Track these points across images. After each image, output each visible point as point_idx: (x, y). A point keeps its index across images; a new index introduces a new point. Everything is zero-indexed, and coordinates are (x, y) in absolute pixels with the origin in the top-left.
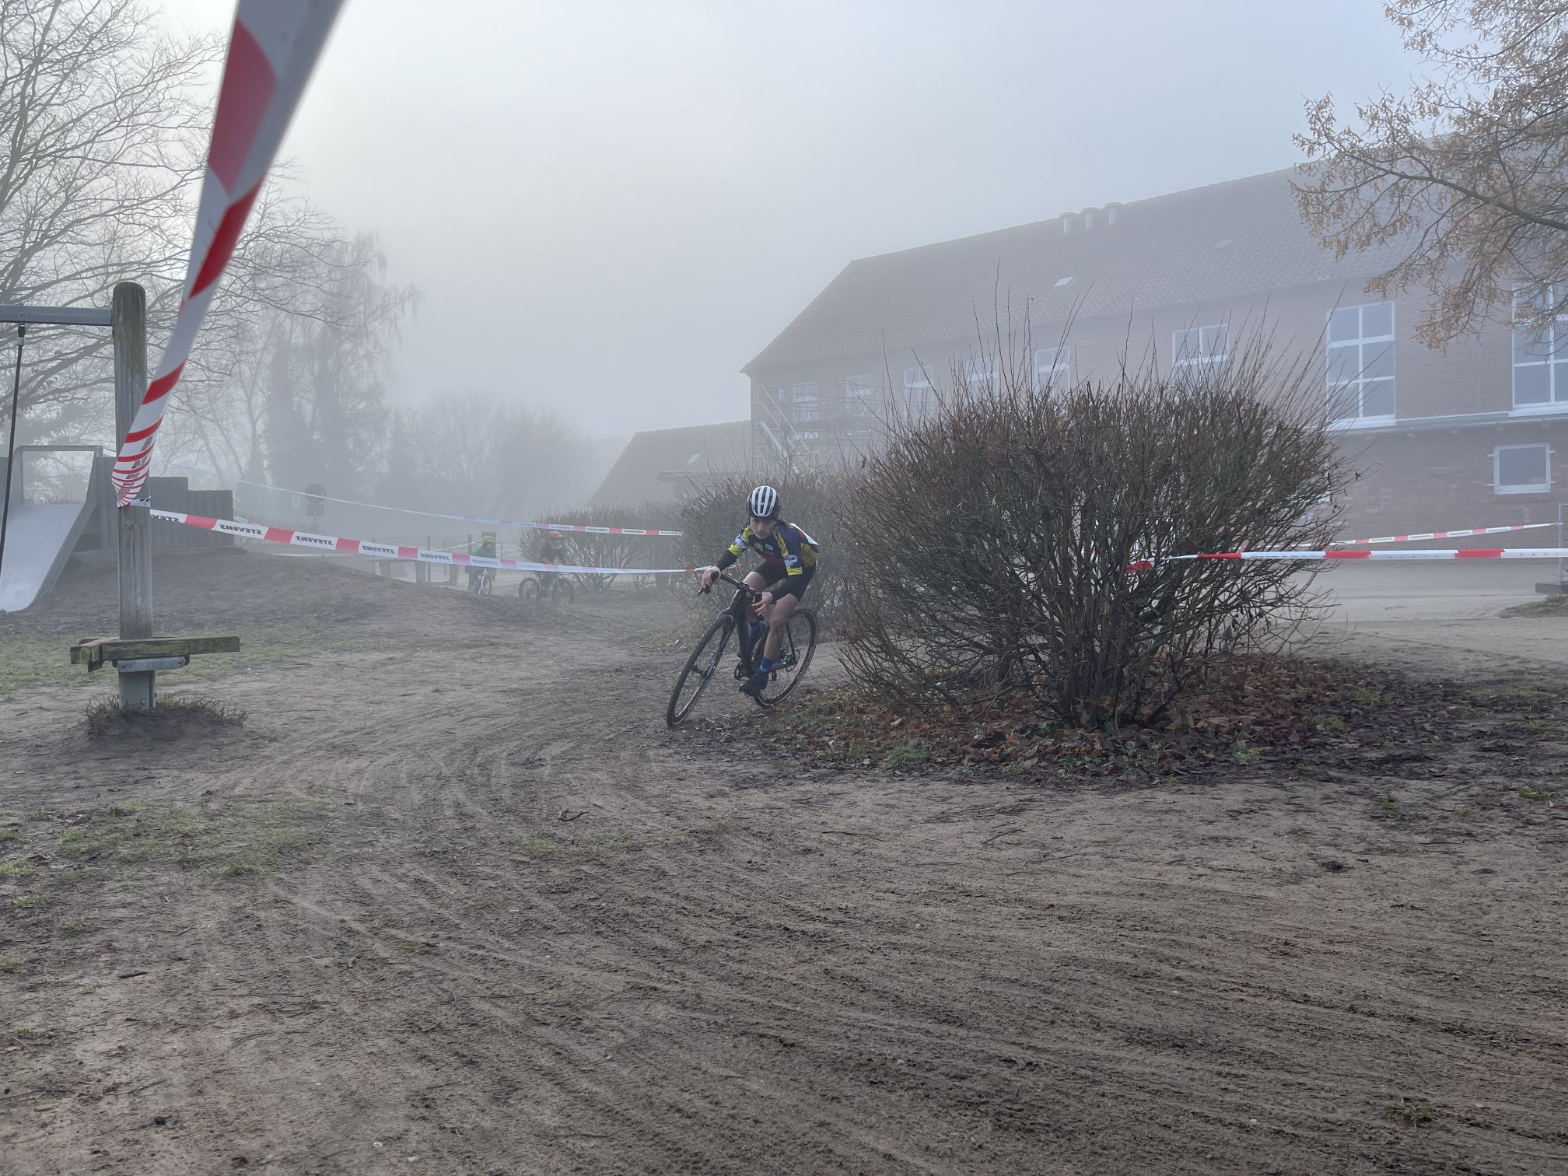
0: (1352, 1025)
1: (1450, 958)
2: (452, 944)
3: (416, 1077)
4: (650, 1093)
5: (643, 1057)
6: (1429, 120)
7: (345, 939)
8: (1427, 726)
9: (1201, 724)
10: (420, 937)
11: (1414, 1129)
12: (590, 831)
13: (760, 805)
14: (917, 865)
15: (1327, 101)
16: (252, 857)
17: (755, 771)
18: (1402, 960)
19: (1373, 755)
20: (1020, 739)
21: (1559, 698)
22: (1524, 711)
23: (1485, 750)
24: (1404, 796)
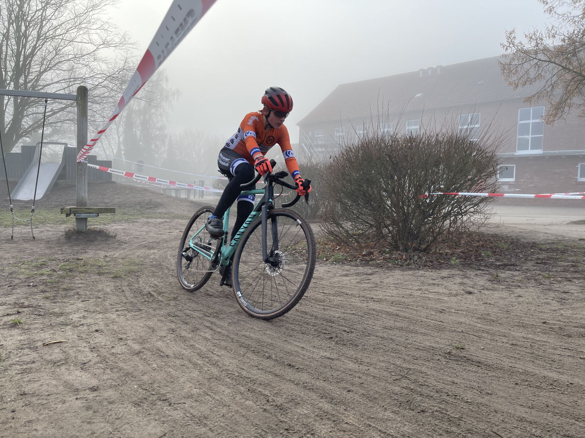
3: (170, 325)
4: (237, 333)
6: (551, 39)
8: (521, 256)
9: (441, 251)
11: (458, 351)
15: (514, 31)
16: (120, 273)
19: (498, 264)
20: (378, 254)
21: (571, 249)
22: (557, 253)
23: (538, 263)
24: (503, 275)
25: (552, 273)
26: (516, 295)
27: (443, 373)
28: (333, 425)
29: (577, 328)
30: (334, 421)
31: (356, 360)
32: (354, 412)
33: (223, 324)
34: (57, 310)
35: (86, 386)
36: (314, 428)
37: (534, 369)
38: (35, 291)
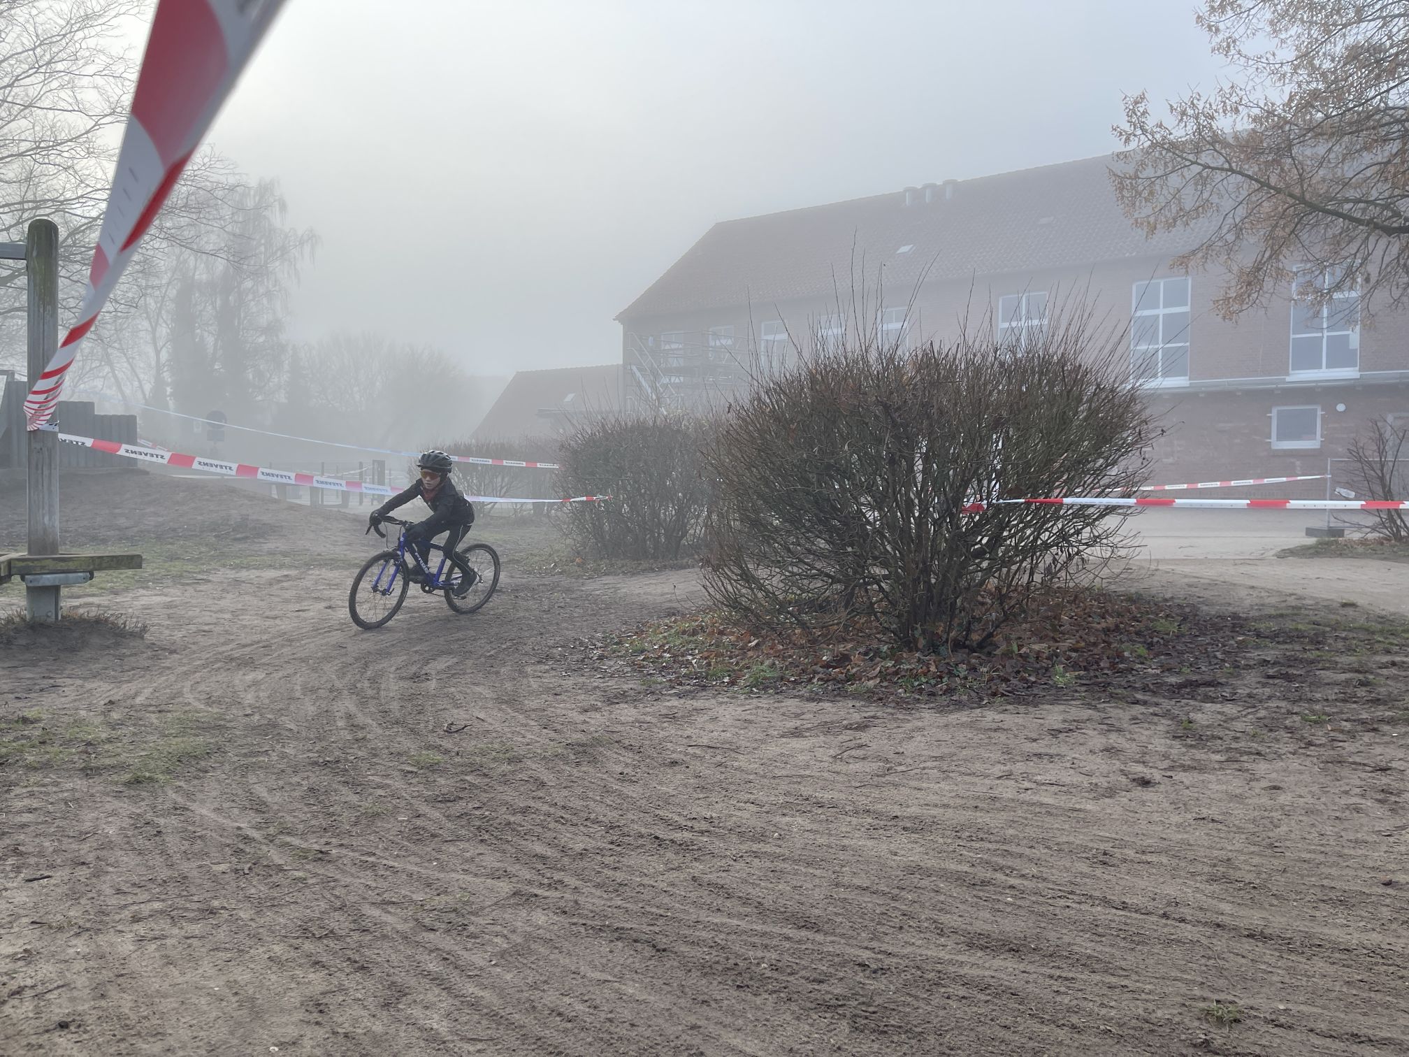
0: (1165, 930)
1: (1247, 868)
2: (344, 851)
3: (309, 983)
4: (532, 997)
5: (525, 961)
6: (1230, 117)
7: (242, 846)
9: (1023, 650)
10: (314, 844)
11: (1226, 1030)
12: (473, 743)
13: (631, 719)
14: (774, 778)
15: (1143, 98)
16: (152, 765)
17: (625, 687)
18: (1206, 869)
19: (1173, 680)
20: (864, 660)
21: (1331, 632)
22: (1302, 643)
23: (1269, 677)
24: (1201, 718)
26: (1264, 784)
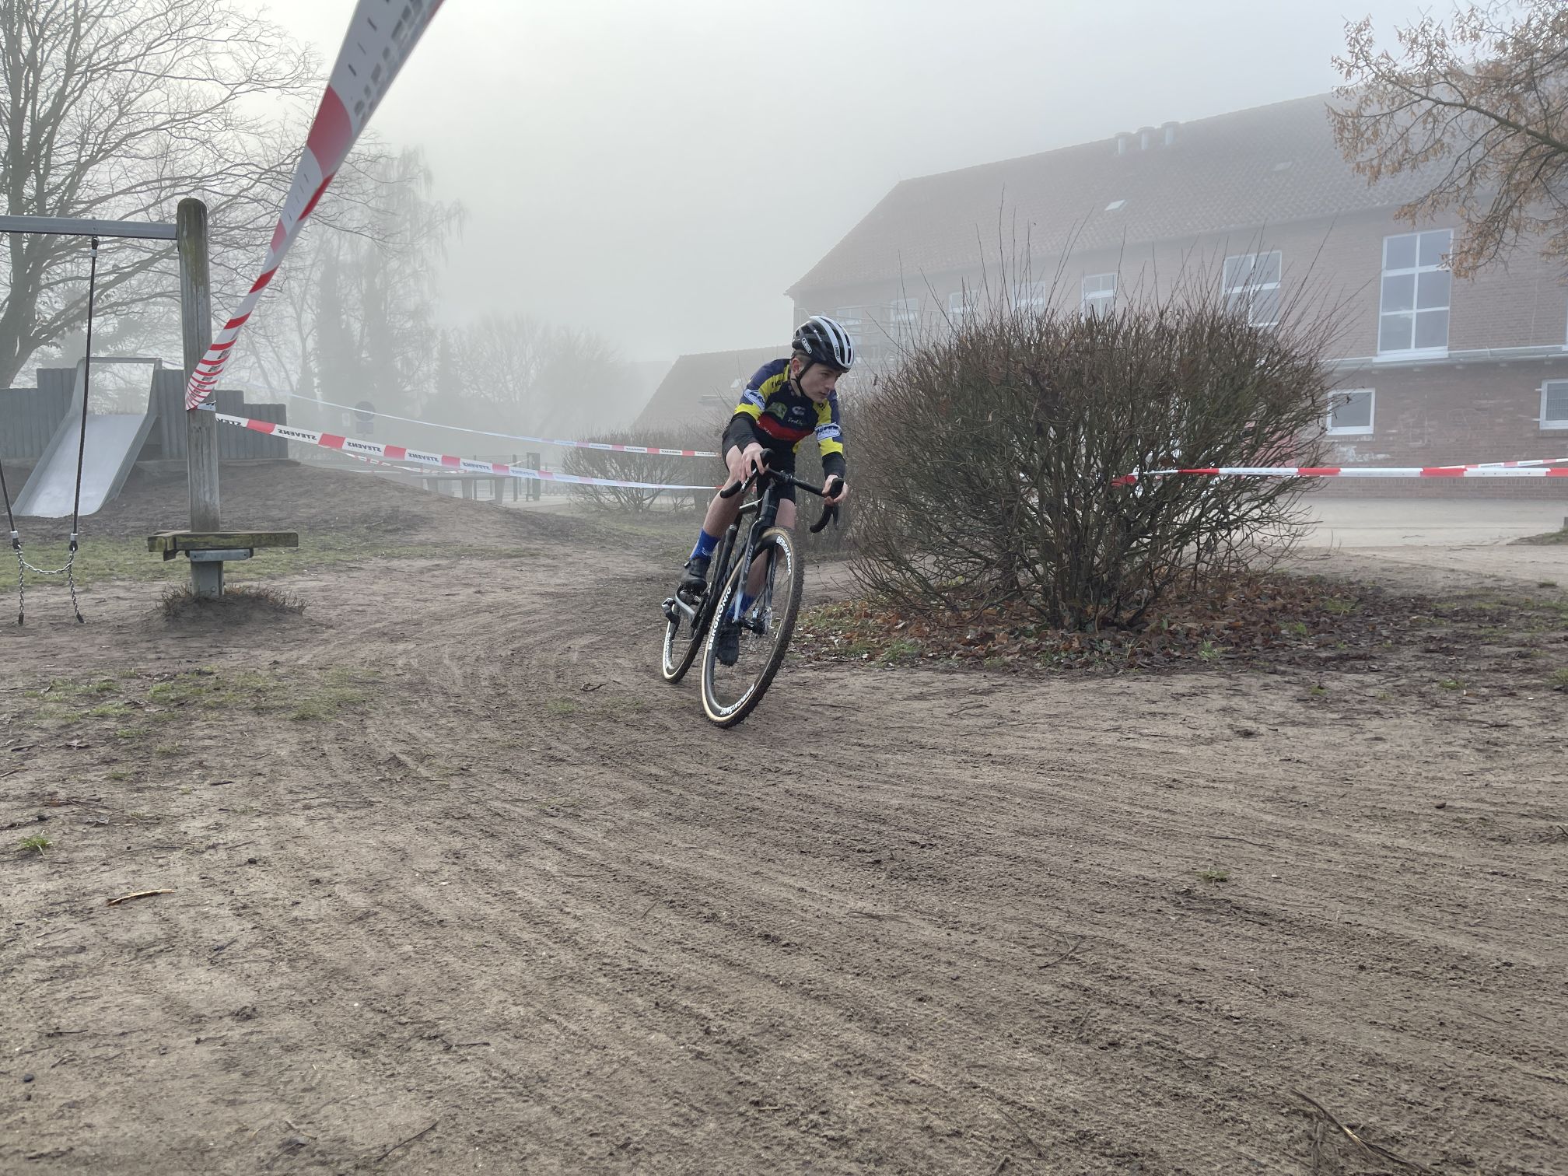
8: (1385, 633)
9: (1174, 626)
11: (1210, 886)
12: (606, 698)
14: (886, 728)
16: (316, 707)
19: (1324, 654)
20: (1008, 639)
21: (1517, 611)
22: (1481, 621)
23: (1428, 651)
24: (1335, 685)
25: (1465, 676)
26: (1369, 735)
27: (1170, 946)
28: (877, 1088)
29: (1529, 820)
30: (881, 1078)
31: (943, 919)
32: (934, 1054)
33: (590, 836)
34: (144, 810)
35: (225, 1006)
36: (829, 1096)
37: (1409, 928)
38: (85, 762)
